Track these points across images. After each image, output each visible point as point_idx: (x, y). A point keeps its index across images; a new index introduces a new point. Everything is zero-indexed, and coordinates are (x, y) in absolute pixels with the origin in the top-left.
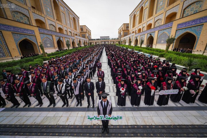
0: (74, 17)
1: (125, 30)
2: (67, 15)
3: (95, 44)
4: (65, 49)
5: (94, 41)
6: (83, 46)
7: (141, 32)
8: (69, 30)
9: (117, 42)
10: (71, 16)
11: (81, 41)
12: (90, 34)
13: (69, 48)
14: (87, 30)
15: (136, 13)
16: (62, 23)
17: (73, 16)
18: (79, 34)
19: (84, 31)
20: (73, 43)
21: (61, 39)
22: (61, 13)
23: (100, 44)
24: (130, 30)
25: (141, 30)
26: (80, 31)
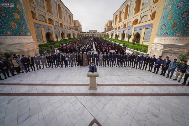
0: (70, 15)
1: (110, 26)
2: (65, 13)
3: (85, 36)
5: (85, 34)
6: (76, 37)
7: (126, 27)
8: (66, 25)
9: (103, 35)
10: (68, 14)
11: (75, 33)
12: (81, 28)
14: (78, 24)
15: (117, 14)
16: (62, 19)
18: (73, 28)
21: (64, 32)
22: (62, 13)
23: (89, 36)
25: (126, 25)
26: (73, 26)
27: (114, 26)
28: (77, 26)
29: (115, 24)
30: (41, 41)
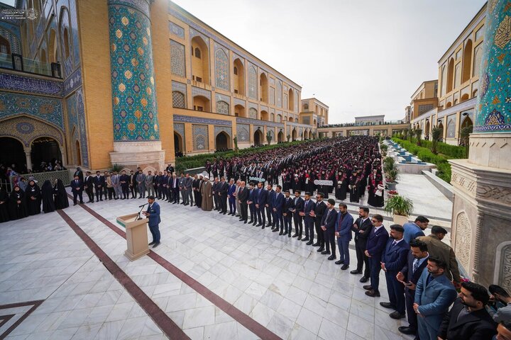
0: (291, 89)
2: (278, 88)
4: (264, 144)
5: (330, 130)
6: (300, 139)
8: (277, 112)
10: (285, 88)
11: (298, 130)
13: (269, 143)
14: (317, 106)
15: (454, 56)
16: (267, 102)
17: (289, 87)
18: (296, 117)
19: (310, 110)
20: (280, 134)
21: (261, 129)
22: (269, 88)
24: (440, 99)
26: (300, 111)
27: (444, 97)
28: (313, 111)
29: (449, 89)
30: (204, 148)
